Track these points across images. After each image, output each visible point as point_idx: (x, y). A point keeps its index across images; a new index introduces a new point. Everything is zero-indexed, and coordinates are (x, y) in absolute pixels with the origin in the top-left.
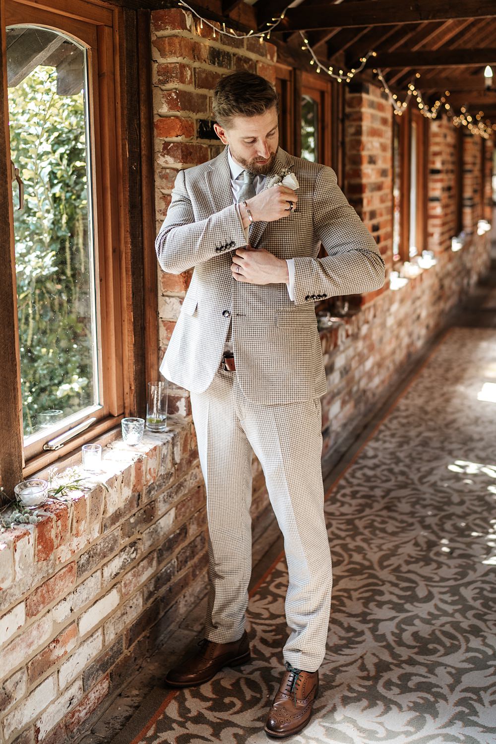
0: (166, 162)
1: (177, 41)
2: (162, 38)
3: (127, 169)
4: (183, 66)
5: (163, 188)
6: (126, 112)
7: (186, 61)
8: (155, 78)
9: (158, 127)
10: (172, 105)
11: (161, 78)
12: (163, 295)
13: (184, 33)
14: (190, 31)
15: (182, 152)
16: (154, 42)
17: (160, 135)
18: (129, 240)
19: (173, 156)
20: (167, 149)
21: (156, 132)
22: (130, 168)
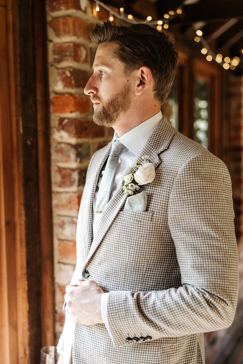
0: (61, 137)
1: (70, 21)
2: (56, 19)
3: (21, 145)
4: (77, 46)
5: (58, 161)
6: (19, 89)
7: (81, 40)
8: (51, 57)
9: (53, 104)
10: (67, 82)
11: (56, 57)
12: (59, 262)
13: (79, 14)
14: (85, 12)
15: (76, 127)
16: (50, 22)
17: (55, 111)
18: (23, 212)
19: (68, 132)
20: (62, 125)
21: (52, 108)
22: (25, 143)
